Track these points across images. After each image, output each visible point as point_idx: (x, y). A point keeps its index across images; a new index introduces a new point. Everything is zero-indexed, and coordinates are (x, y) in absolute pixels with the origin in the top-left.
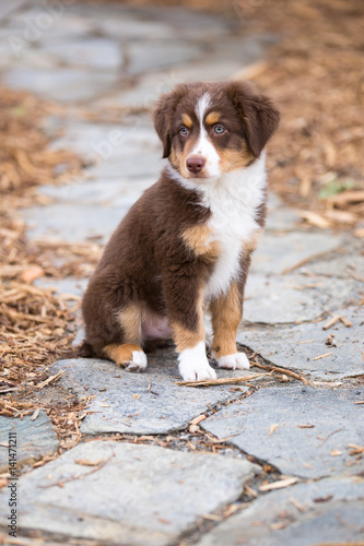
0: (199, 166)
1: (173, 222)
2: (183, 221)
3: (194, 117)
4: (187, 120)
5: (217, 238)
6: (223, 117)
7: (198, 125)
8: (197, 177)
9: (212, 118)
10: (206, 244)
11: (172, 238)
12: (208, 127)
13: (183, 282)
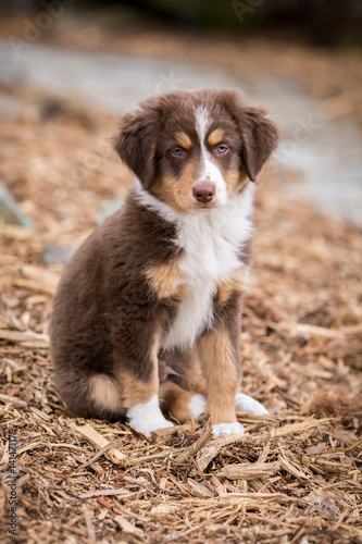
0: (210, 195)
1: (137, 256)
2: (150, 257)
3: (194, 136)
4: (185, 140)
5: (185, 281)
6: (226, 134)
7: (199, 145)
8: (205, 207)
9: (216, 137)
10: (174, 286)
11: (134, 272)
12: (210, 148)
13: (138, 325)
